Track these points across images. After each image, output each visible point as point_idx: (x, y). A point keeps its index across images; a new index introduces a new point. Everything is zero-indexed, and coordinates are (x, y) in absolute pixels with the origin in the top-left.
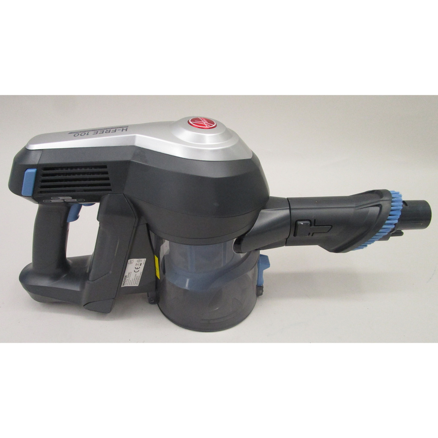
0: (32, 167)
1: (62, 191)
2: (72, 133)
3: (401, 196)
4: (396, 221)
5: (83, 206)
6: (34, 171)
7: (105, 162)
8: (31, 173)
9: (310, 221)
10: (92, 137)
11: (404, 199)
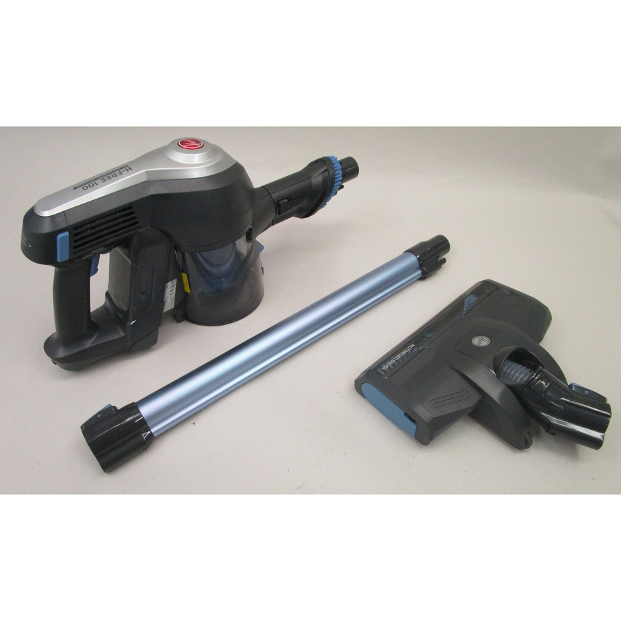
0: (62, 231)
1: (94, 245)
2: (79, 187)
3: (336, 158)
4: (341, 178)
5: (101, 255)
6: (67, 233)
7: (129, 204)
8: (66, 236)
9: (286, 198)
10: (103, 186)
11: (339, 159)
